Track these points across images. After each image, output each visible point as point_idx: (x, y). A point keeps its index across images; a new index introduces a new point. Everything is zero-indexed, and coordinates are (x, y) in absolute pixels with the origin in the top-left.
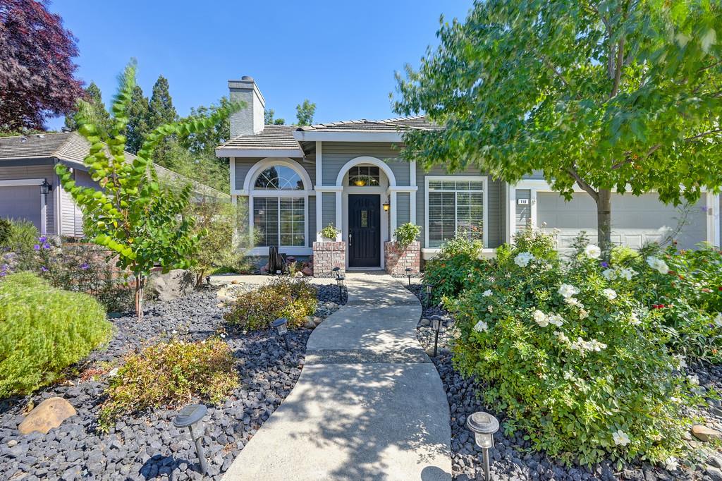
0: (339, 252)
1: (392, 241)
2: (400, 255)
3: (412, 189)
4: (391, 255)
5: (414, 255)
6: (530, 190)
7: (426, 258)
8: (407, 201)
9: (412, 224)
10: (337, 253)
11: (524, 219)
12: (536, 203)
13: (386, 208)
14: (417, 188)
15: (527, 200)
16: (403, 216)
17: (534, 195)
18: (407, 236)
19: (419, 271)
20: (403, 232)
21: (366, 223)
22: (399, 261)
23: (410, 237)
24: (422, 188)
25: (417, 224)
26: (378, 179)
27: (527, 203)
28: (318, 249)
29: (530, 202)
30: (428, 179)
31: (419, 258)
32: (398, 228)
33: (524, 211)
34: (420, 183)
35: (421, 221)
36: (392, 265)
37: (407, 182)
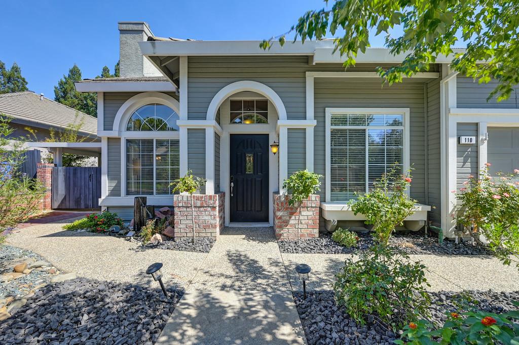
0: (209, 209)
1: (281, 194)
2: (292, 214)
3: (309, 124)
4: (279, 214)
5: (311, 213)
6: (477, 124)
7: (327, 217)
8: (301, 140)
9: (308, 172)
10: (205, 211)
11: (468, 164)
12: (486, 142)
13: (274, 150)
14: (315, 123)
15: (474, 138)
16: (296, 160)
17: (483, 130)
18: (301, 188)
19: (317, 235)
20: (296, 183)
21: (252, 170)
22: (292, 222)
23: (306, 190)
24: (322, 124)
25: (315, 172)
26: (266, 115)
27: (474, 142)
28: (180, 205)
29: (477, 141)
30: (330, 112)
31: (318, 217)
32: (289, 178)
33: (469, 154)
34: (320, 115)
35: (321, 167)
36: (281, 227)
37: (302, 115)
